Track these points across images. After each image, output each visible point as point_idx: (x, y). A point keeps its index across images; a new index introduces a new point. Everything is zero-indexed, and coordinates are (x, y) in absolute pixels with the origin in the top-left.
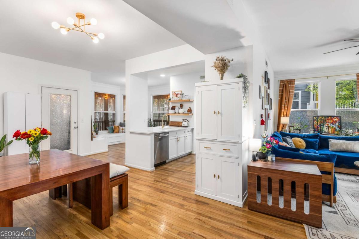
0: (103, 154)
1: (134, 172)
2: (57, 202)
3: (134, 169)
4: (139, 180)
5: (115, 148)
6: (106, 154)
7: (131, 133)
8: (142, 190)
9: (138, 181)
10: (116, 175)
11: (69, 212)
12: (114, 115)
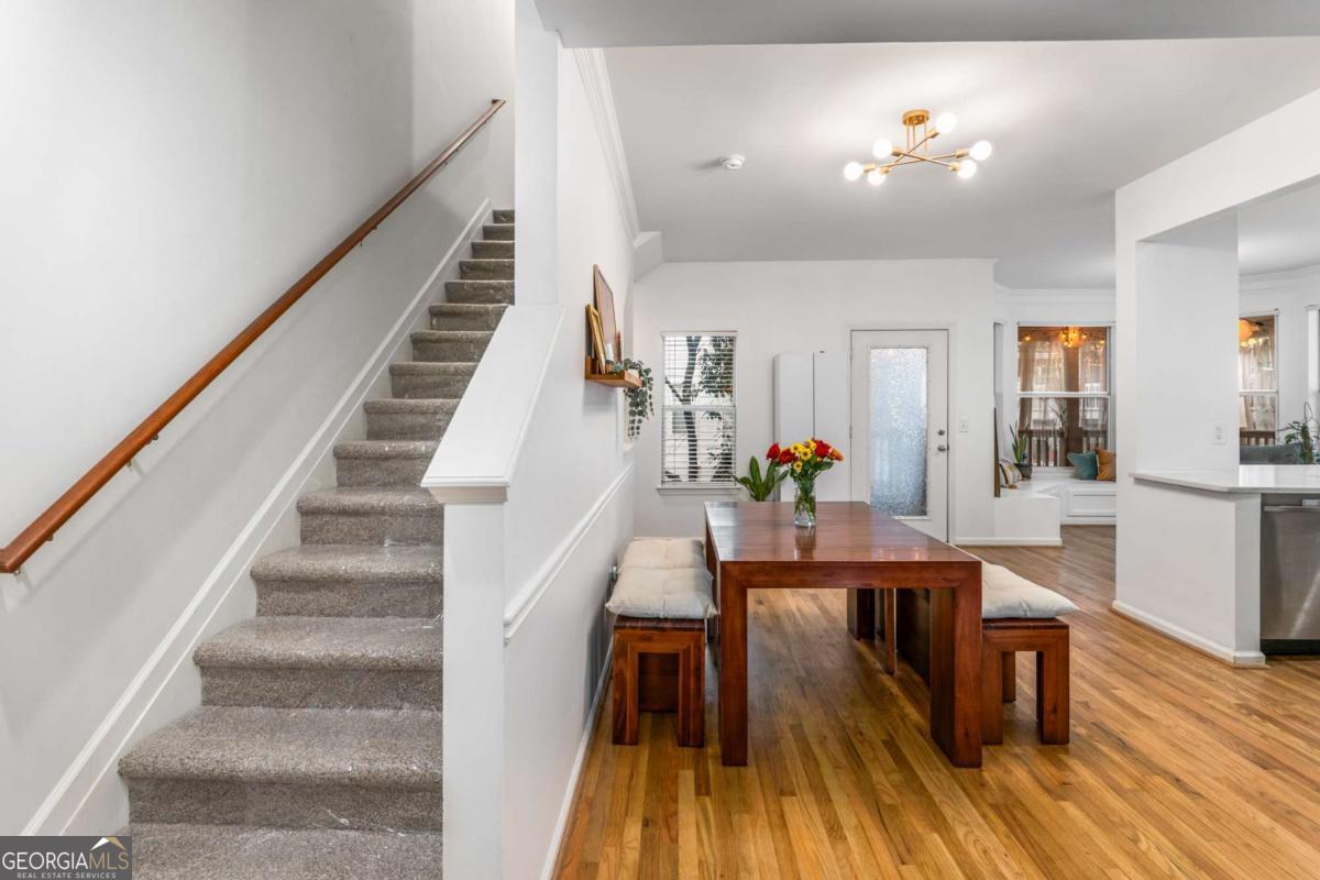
0: (1037, 553)
1: (1147, 643)
2: (861, 646)
3: (1149, 634)
4: (1156, 676)
5: (1098, 539)
6: (1052, 554)
7: (1140, 481)
8: (1153, 715)
9: (1150, 681)
10: (1021, 614)
11: (884, 685)
12: (1106, 404)
